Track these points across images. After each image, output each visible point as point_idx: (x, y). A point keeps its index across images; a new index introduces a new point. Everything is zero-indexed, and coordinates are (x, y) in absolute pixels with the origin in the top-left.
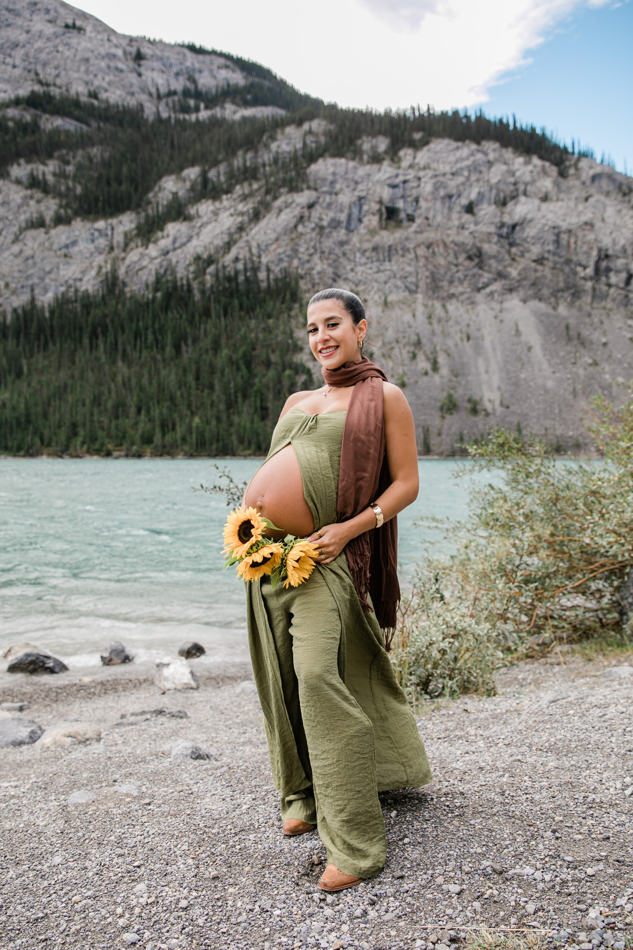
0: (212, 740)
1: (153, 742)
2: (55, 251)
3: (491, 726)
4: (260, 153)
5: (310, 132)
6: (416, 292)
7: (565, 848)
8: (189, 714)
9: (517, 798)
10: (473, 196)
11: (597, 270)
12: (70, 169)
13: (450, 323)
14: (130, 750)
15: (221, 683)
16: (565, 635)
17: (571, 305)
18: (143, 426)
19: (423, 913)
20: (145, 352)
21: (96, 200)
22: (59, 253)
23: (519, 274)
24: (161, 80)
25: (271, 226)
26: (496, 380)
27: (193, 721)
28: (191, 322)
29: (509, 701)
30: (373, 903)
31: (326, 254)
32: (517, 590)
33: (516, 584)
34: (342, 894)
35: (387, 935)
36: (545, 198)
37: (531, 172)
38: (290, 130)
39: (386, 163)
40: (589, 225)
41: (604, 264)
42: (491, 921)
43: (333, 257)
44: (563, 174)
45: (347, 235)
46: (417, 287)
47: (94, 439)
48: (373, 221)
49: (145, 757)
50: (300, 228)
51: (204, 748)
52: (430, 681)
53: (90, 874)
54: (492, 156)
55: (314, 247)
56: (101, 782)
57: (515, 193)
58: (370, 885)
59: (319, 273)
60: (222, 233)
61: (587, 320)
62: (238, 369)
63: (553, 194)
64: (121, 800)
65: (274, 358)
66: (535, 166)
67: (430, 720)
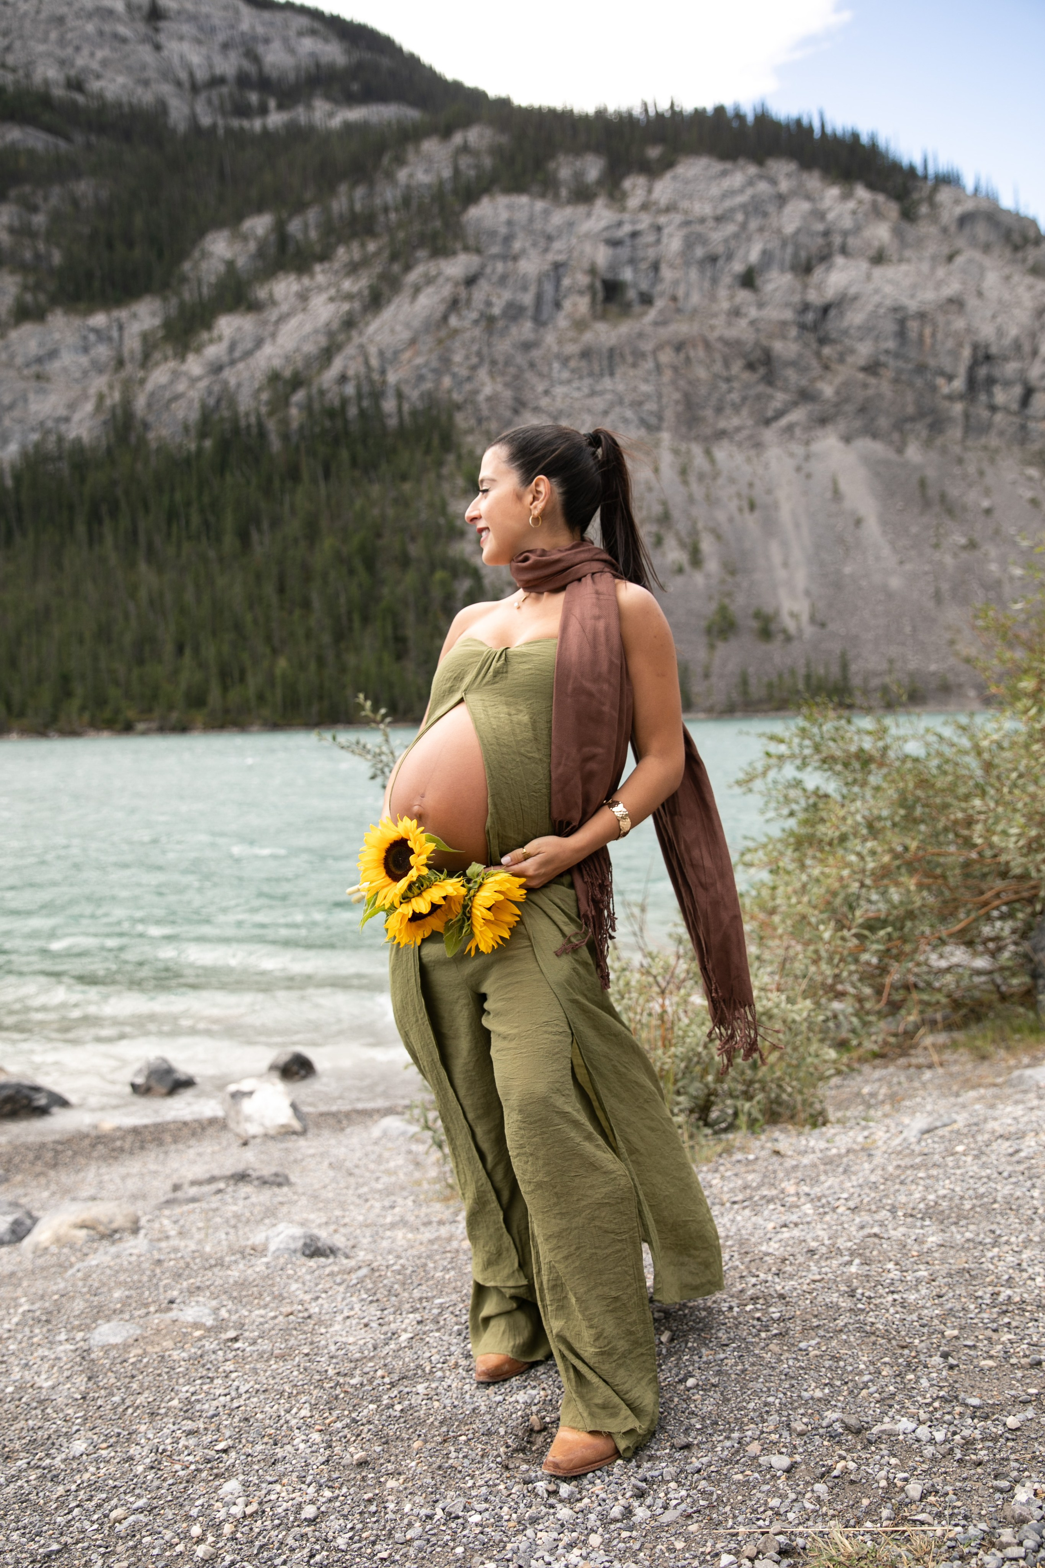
0: (336, 1222)
1: (232, 1231)
2: (19, 369)
3: (823, 1178)
4: (378, 188)
5: (465, 149)
6: (658, 428)
7: (967, 1384)
8: (293, 1178)
9: (878, 1301)
10: (754, 255)
11: (972, 382)
12: (39, 220)
13: (721, 481)
14: (192, 1246)
15: (345, 1122)
16: (939, 1016)
17: (928, 444)
18: (189, 676)
19: (728, 1508)
20: (186, 547)
21: (90, 276)
22: (26, 372)
23: (837, 393)
24: (196, 58)
25: (401, 317)
26: (801, 578)
27: (300, 1190)
28: (267, 490)
29: (851, 1134)
30: (640, 1495)
31: (500, 366)
32: (855, 941)
33: (853, 931)
34: (585, 1482)
35: (669, 1549)
36: (879, 258)
37: (854, 213)
38: (430, 146)
39: (600, 203)
40: (956, 303)
41: (982, 372)
42: (848, 1516)
43: (512, 370)
44: (908, 215)
45: (536, 331)
46: (660, 418)
47: (101, 701)
48: (581, 305)
49: (222, 1258)
50: (453, 321)
51: (324, 1236)
52: (713, 1103)
53: (140, 1469)
54: (784, 186)
55: (479, 354)
56: (147, 1305)
57: (825, 251)
58: (634, 1463)
59: (489, 399)
60: (316, 331)
61: (957, 470)
62: (352, 572)
63: (892, 250)
64: (185, 1334)
65: (415, 550)
66: (860, 202)
67: (716, 1171)
